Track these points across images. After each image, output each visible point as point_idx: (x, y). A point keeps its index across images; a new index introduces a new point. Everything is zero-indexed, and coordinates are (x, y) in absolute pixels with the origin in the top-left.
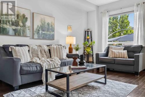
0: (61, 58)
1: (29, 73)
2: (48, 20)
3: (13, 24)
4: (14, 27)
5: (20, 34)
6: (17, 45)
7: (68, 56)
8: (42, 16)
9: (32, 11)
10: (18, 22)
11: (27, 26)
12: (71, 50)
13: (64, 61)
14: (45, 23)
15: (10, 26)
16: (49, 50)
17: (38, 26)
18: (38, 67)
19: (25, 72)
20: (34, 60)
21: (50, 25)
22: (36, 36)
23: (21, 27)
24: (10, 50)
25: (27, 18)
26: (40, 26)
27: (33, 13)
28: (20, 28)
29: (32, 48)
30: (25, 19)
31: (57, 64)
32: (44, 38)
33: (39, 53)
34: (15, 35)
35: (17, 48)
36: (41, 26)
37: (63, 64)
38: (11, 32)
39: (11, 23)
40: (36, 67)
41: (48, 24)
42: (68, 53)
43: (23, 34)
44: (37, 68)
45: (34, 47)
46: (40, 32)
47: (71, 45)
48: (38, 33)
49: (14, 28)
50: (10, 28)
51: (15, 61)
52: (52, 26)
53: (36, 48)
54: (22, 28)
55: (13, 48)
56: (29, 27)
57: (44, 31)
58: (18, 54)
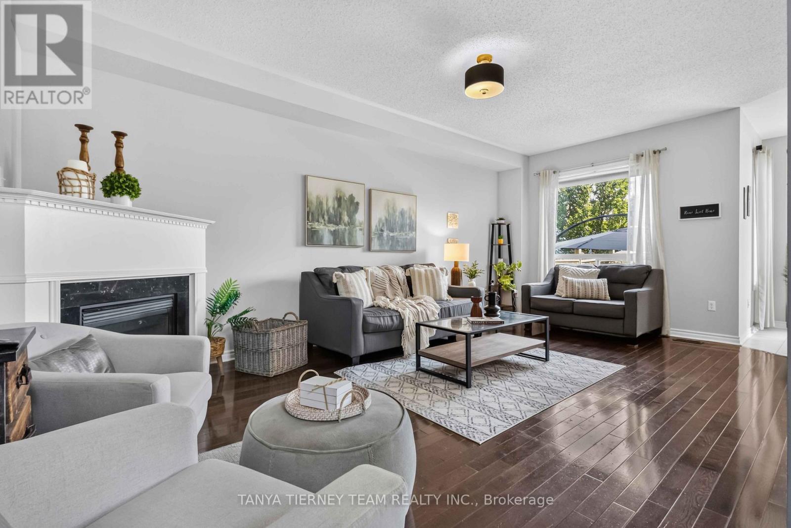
0: (438, 298)
1: (379, 330)
2: (403, 204)
3: (330, 222)
4: (332, 227)
5: (344, 242)
6: (343, 269)
7: (452, 293)
8: (389, 196)
9: (368, 186)
10: (341, 214)
11: (357, 223)
12: (456, 276)
13: (445, 305)
14: (394, 211)
15: (325, 225)
16: (409, 280)
17: (380, 220)
18: (394, 318)
19: (371, 328)
20: (381, 303)
21: (407, 216)
22: (375, 244)
23: (345, 225)
24: (335, 281)
25: (357, 204)
26: (383, 218)
27: (370, 191)
28: (344, 227)
29: (372, 274)
30: (353, 204)
31: (433, 313)
32: (393, 250)
33: (388, 286)
34: (335, 244)
35: (347, 276)
36: (386, 220)
37: (445, 313)
38: (327, 238)
39: (326, 217)
40: (391, 317)
41: (402, 213)
42: (450, 284)
43: (350, 241)
44: (392, 320)
45: (375, 272)
46: (385, 234)
47: (456, 264)
48: (380, 236)
49: (332, 229)
50: (325, 230)
51: (354, 305)
52: (410, 218)
53: (379, 273)
54: (347, 228)
55: (342, 276)
56: (361, 224)
57: (392, 231)
58: (352, 289)
